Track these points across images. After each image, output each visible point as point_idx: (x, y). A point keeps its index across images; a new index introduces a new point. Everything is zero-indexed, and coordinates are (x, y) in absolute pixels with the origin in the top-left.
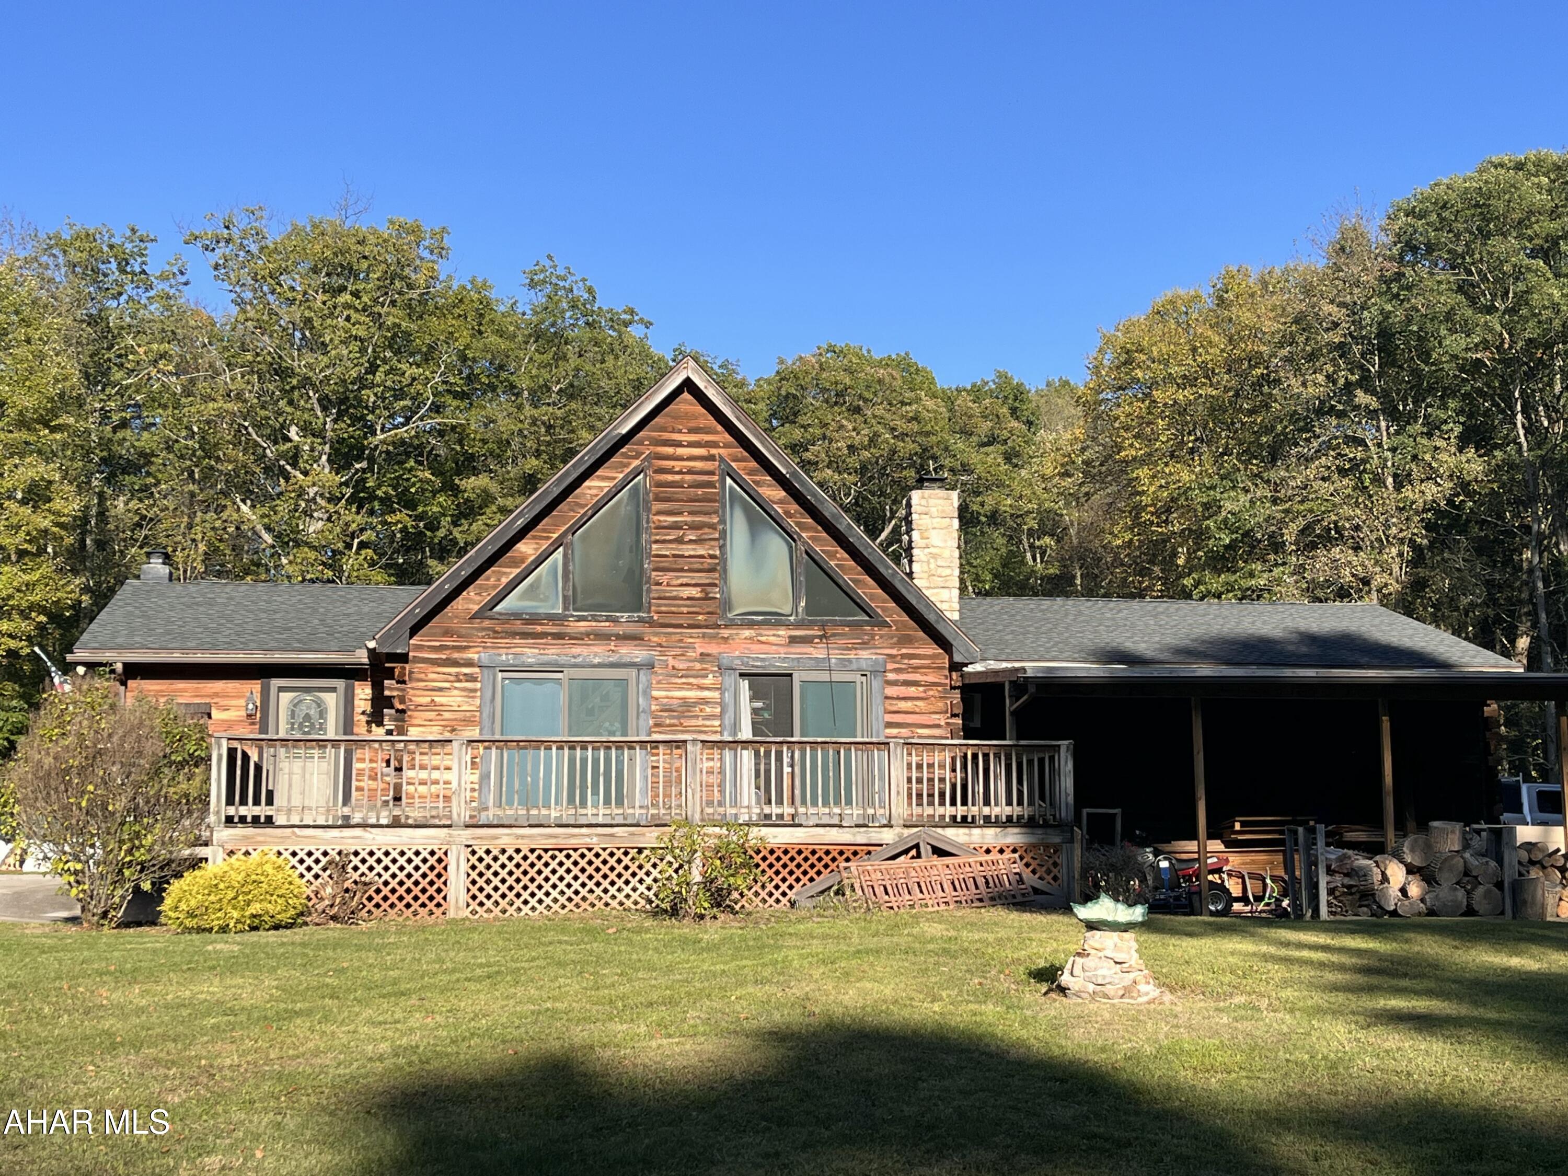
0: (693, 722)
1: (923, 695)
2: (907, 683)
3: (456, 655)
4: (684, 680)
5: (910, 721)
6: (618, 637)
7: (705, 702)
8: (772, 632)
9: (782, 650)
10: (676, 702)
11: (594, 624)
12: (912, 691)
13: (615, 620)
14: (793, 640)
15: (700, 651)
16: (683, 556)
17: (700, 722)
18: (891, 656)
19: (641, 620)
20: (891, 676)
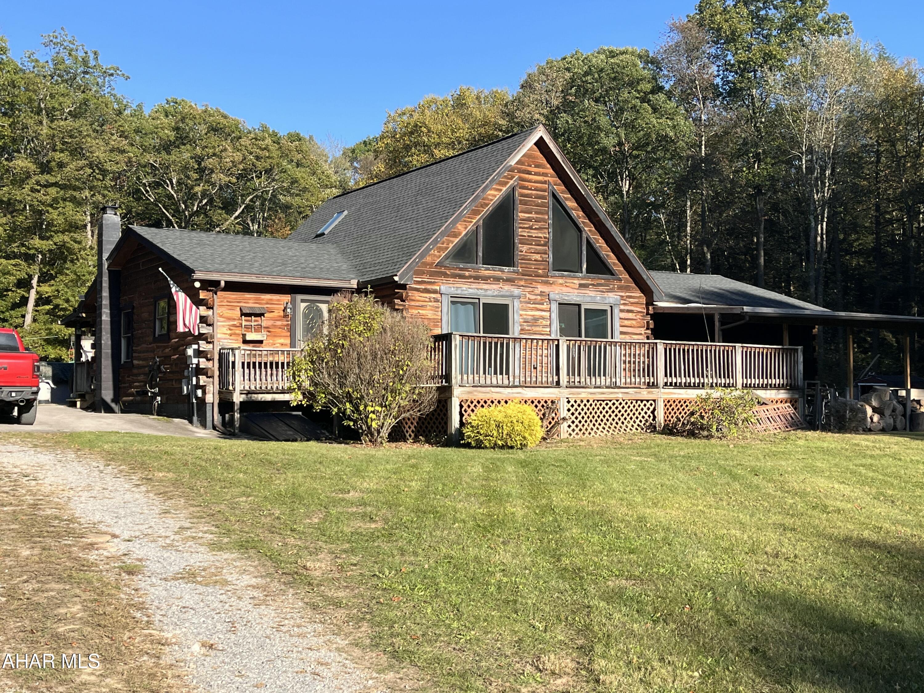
0: (537, 329)
1: (635, 318)
2: (629, 311)
3: (429, 287)
4: (533, 306)
5: (629, 331)
6: (504, 280)
7: (543, 318)
8: (571, 281)
9: (576, 291)
10: (530, 317)
11: (492, 272)
12: (630, 315)
13: (502, 271)
14: (581, 286)
15: (540, 290)
16: (532, 236)
17: (541, 329)
18: (622, 296)
19: (514, 272)
20: (622, 307)
